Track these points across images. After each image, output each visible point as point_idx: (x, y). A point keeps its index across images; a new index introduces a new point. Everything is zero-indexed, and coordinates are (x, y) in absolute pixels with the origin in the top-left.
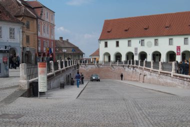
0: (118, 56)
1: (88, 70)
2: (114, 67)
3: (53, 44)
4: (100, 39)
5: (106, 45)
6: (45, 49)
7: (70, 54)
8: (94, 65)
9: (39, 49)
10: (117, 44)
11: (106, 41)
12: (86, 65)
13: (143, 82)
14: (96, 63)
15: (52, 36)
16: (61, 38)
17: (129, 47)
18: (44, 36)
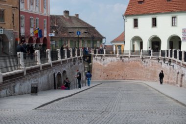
0: (156, 43)
1: (106, 66)
2: (146, 60)
3: (46, 23)
4: (127, 15)
5: (136, 25)
6: (32, 31)
7: (81, 38)
8: (115, 56)
9: (23, 31)
10: (154, 23)
11: (135, 17)
12: (102, 57)
13: (181, 86)
14: (118, 54)
15: (45, 10)
16: (67, 12)
17: (174, 28)
18: (31, 9)
